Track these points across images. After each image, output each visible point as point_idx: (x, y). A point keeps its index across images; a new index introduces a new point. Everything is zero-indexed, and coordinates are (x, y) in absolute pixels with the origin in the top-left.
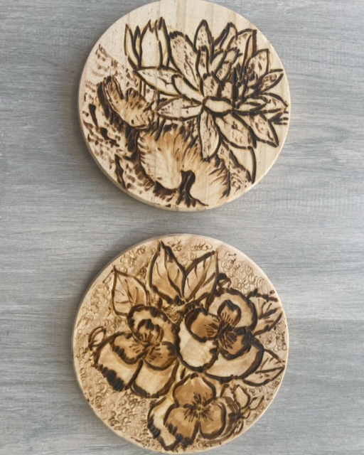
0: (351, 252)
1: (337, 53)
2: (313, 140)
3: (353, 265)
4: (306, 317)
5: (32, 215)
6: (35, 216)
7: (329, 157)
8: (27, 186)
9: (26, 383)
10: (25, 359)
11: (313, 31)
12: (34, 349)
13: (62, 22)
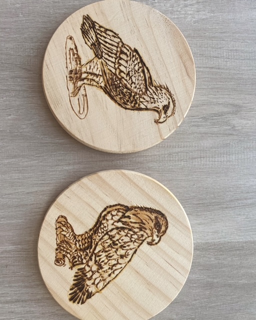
0: (248, 192)
1: (231, 50)
2: (217, 114)
3: (249, 201)
4: (219, 240)
5: (18, 181)
6: (20, 181)
7: (229, 126)
8: (14, 160)
9: (22, 301)
10: (21, 284)
11: (213, 35)
12: (26, 277)
13: (32, 38)
